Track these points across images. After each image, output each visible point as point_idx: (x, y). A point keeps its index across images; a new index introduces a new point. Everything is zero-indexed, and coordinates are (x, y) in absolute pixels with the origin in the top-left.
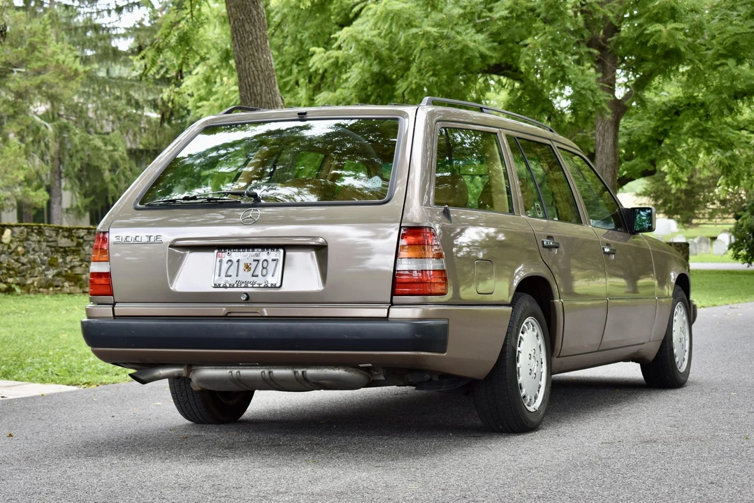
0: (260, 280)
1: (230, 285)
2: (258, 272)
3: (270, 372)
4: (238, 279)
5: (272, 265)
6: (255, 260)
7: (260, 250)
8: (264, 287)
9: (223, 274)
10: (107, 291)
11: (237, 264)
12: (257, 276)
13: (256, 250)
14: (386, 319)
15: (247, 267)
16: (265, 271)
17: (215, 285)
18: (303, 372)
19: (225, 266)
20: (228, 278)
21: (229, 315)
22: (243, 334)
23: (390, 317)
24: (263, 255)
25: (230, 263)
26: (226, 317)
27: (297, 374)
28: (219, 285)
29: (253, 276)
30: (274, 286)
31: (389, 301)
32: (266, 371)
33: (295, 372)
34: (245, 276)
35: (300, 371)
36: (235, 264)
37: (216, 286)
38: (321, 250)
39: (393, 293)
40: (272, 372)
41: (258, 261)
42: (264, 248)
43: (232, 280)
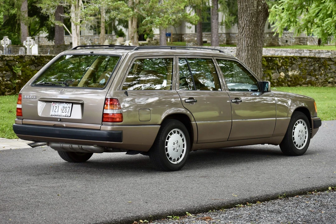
0: (64, 114)
4: (58, 113)
5: (68, 109)
6: (63, 107)
8: (65, 116)
9: (54, 111)
10: (21, 114)
14: (100, 130)
15: (61, 109)
21: (55, 125)
22: (58, 132)
24: (66, 105)
25: (56, 107)
30: (68, 116)
31: (101, 123)
34: (60, 113)
35: (80, 146)
36: (58, 108)
37: (52, 115)
38: (82, 105)
39: (103, 121)
42: (66, 103)
43: (56, 114)
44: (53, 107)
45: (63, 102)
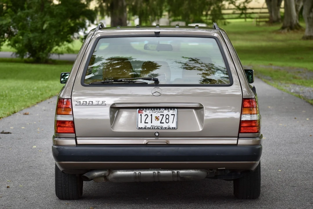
0: (165, 125)
1: (148, 128)
2: (164, 121)
3: (158, 172)
4: (152, 124)
5: (171, 118)
6: (161, 115)
7: (164, 109)
8: (168, 129)
9: (143, 122)
10: (72, 131)
11: (151, 116)
12: (163, 123)
13: (161, 109)
14: (236, 145)
15: (157, 118)
16: (167, 121)
17: (139, 128)
18: (177, 172)
19: (144, 118)
20: (146, 124)
21: (148, 143)
23: (238, 144)
24: (166, 112)
25: (146, 116)
26: (146, 145)
27: (174, 173)
28: (142, 128)
29: (161, 123)
30: (173, 128)
31: (237, 136)
32: (156, 172)
33: (173, 172)
34: (156, 123)
35: (176, 172)
36: (150, 117)
39: (240, 132)
40: (160, 172)
41: (163, 115)
42: (166, 108)
43: (149, 125)
44: (140, 116)
45: (160, 108)
